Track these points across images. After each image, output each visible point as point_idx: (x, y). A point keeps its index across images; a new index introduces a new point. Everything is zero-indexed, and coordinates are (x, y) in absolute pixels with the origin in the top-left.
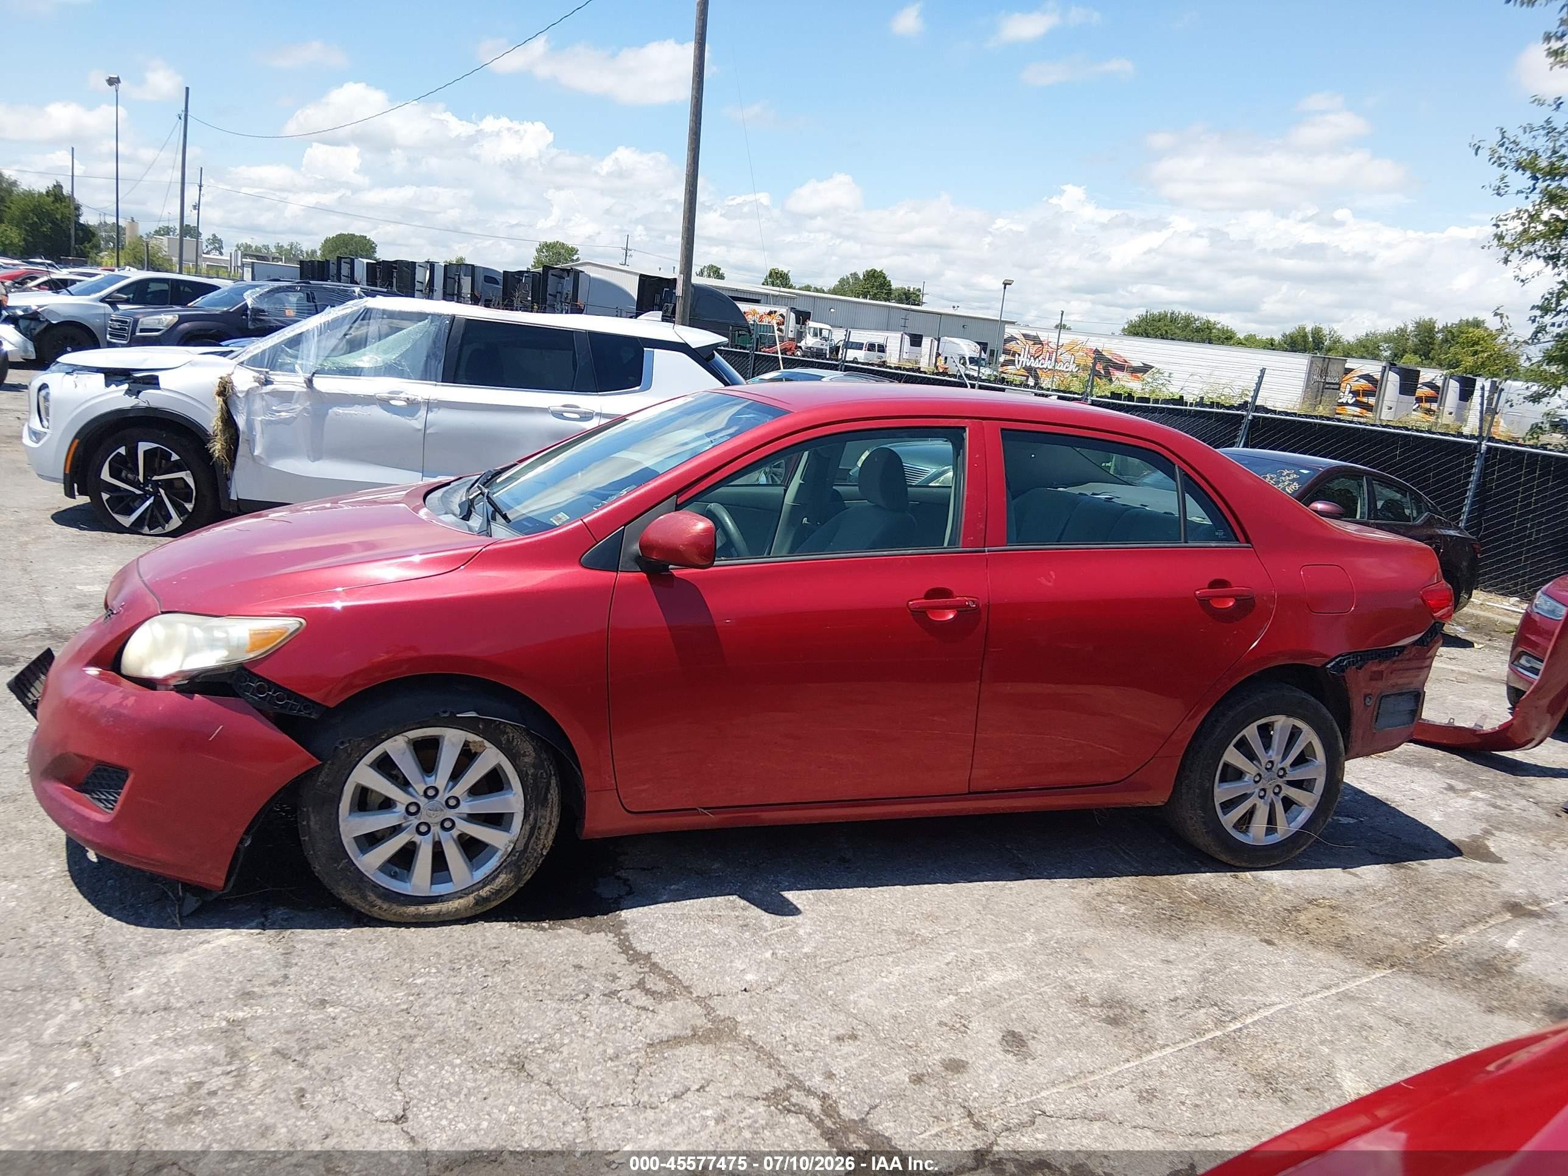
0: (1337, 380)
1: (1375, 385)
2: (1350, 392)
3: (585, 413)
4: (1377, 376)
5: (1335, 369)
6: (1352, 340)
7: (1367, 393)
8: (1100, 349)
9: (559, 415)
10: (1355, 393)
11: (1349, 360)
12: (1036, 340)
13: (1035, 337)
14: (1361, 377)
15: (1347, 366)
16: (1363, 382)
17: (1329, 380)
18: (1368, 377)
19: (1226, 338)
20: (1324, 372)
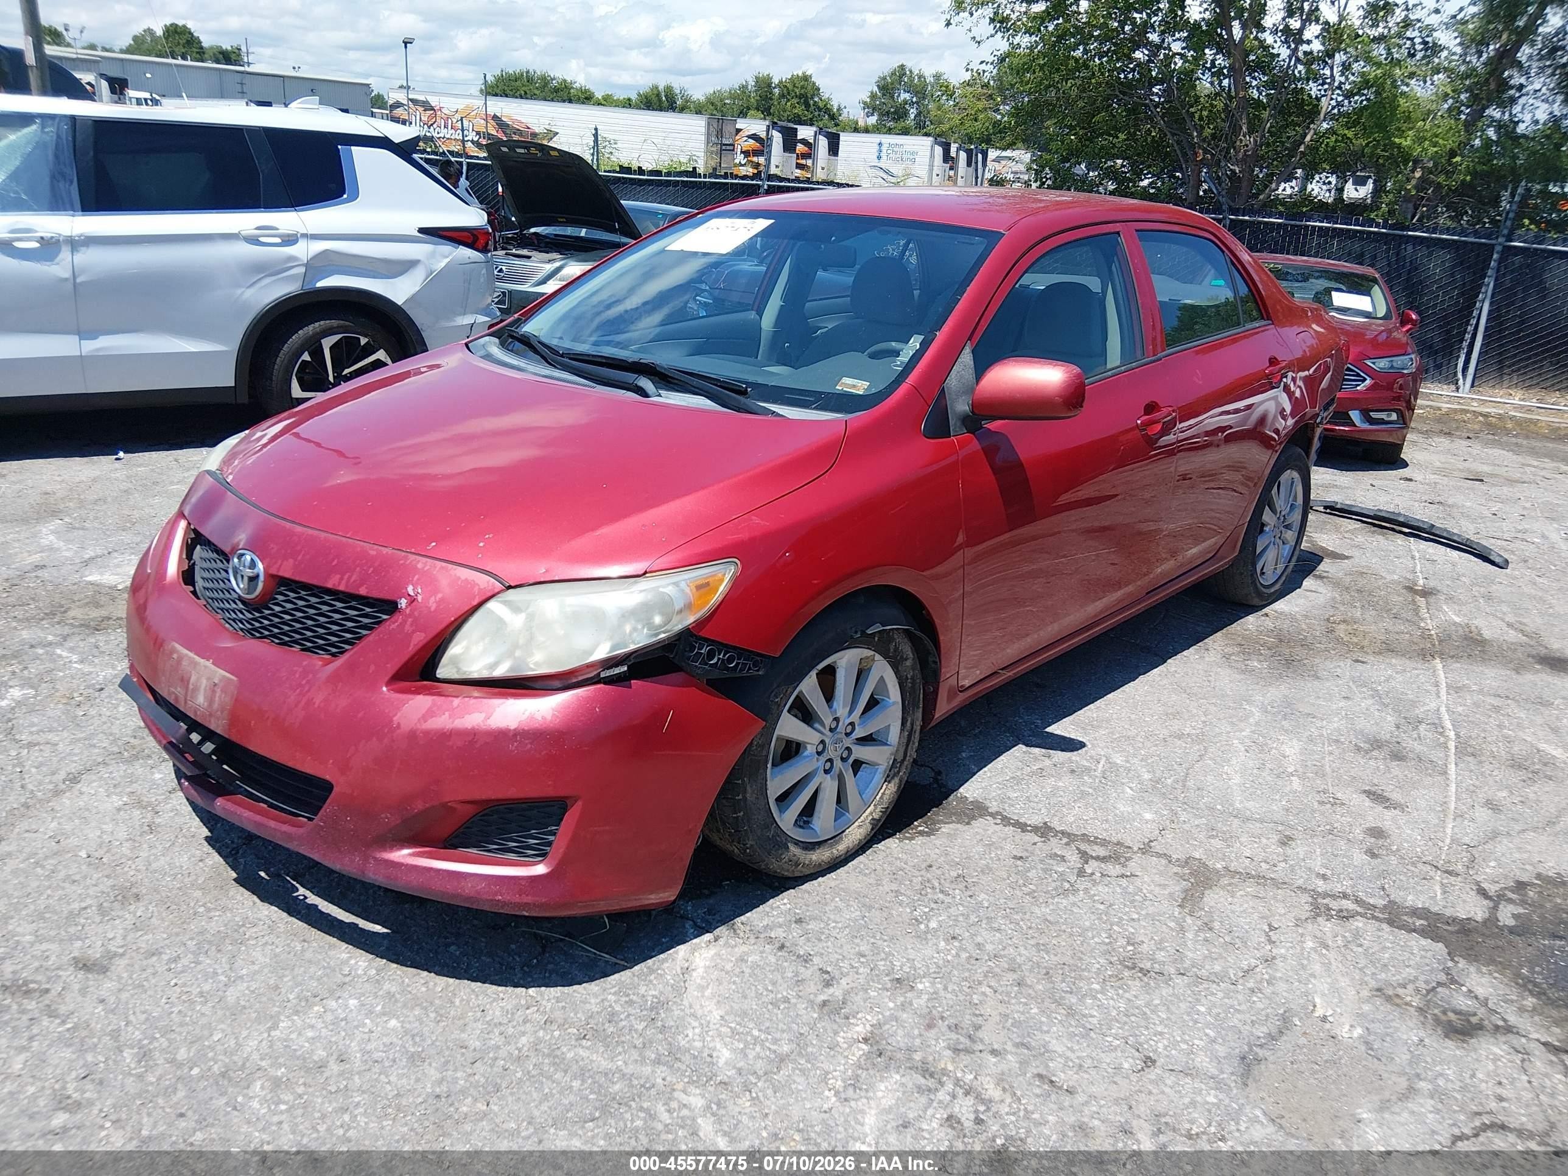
0: (731, 141)
1: (762, 145)
2: (742, 152)
3: (289, 235)
4: (763, 135)
5: (728, 129)
6: (702, 99)
7: (757, 153)
8: (499, 115)
9: (253, 240)
10: (746, 153)
11: (739, 120)
12: (427, 106)
13: (424, 102)
14: (749, 137)
15: (738, 126)
16: (752, 142)
17: (725, 141)
18: (754, 137)
19: (586, 98)
20: (720, 133)
